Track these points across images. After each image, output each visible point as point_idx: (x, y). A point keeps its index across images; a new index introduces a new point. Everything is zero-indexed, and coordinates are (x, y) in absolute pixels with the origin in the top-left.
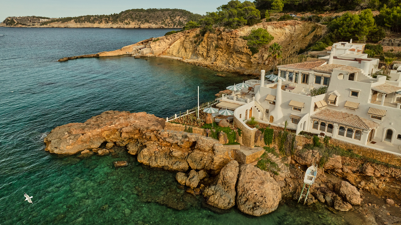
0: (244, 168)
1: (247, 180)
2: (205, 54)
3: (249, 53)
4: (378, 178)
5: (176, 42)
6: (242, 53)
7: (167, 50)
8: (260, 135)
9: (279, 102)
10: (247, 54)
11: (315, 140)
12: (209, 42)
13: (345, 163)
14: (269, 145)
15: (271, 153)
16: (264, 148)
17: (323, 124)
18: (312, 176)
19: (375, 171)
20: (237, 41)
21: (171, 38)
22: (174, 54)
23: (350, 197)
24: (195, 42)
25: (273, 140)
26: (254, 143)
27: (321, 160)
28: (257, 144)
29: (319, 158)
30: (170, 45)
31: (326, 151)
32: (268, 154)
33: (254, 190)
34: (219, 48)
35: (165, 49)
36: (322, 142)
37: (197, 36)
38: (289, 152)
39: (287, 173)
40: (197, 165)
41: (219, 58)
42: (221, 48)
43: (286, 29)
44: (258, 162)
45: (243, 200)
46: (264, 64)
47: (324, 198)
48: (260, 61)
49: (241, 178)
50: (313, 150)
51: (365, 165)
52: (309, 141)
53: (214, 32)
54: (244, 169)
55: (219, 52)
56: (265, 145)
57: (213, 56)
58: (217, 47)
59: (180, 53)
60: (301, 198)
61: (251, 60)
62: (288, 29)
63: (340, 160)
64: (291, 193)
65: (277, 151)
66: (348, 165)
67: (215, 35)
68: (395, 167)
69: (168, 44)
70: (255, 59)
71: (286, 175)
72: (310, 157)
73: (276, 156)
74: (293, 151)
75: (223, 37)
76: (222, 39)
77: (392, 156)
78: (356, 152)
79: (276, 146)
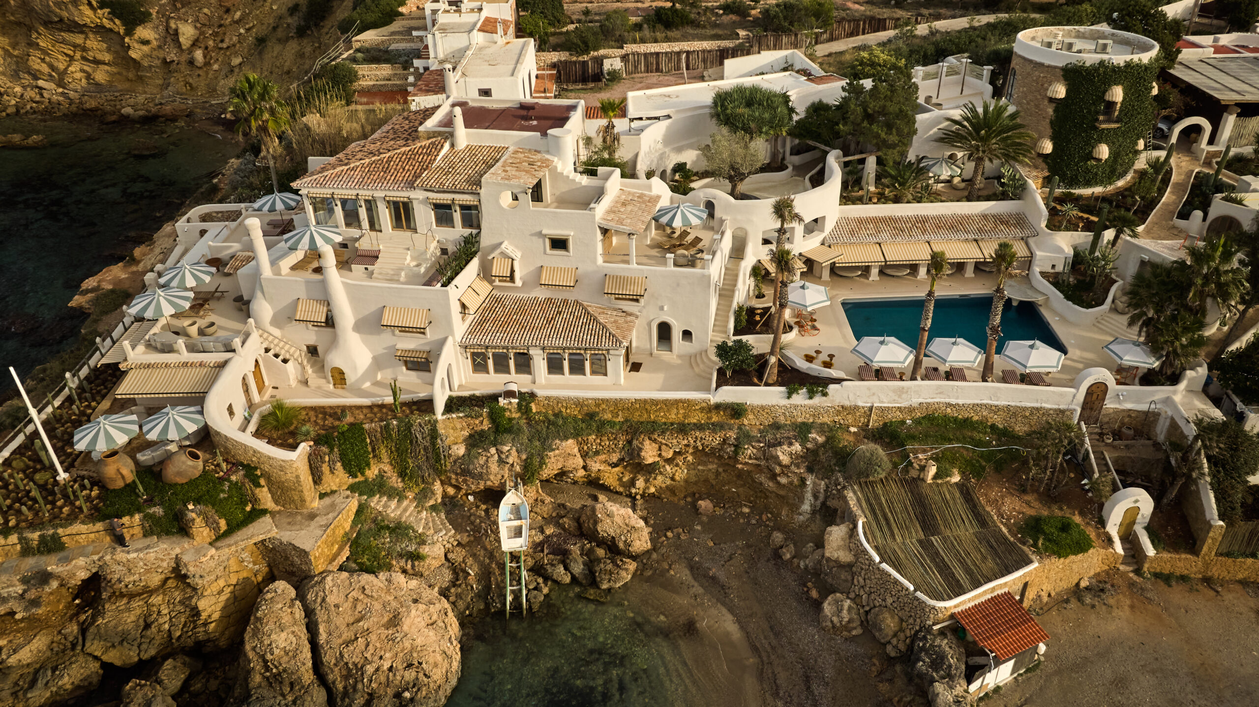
0: (316, 595)
1: (347, 635)
3: (108, 24)
4: (669, 461)
6: (77, 28)
8: (327, 458)
9: (346, 315)
10: (102, 30)
11: (496, 417)
13: (587, 453)
14: (363, 474)
15: (378, 496)
16: (352, 488)
17: (500, 357)
18: (517, 523)
19: (660, 449)
23: (625, 541)
25: (371, 456)
26: (313, 489)
27: (527, 466)
28: (324, 488)
29: (519, 461)
31: (533, 437)
32: (372, 504)
33: (381, 658)
36: (514, 415)
38: (431, 471)
39: (446, 538)
40: (135, 648)
44: (350, 547)
46: (190, 62)
47: (566, 568)
48: (171, 55)
49: (323, 637)
50: (499, 447)
51: (635, 442)
52: (477, 422)
54: (319, 600)
56: (351, 481)
60: (509, 598)
63: (576, 450)
64: (478, 595)
65: (395, 481)
66: (597, 453)
68: (701, 428)
71: (445, 543)
72: (494, 467)
73: (396, 500)
74: (441, 465)
77: (688, 404)
78: (608, 416)
79: (387, 468)
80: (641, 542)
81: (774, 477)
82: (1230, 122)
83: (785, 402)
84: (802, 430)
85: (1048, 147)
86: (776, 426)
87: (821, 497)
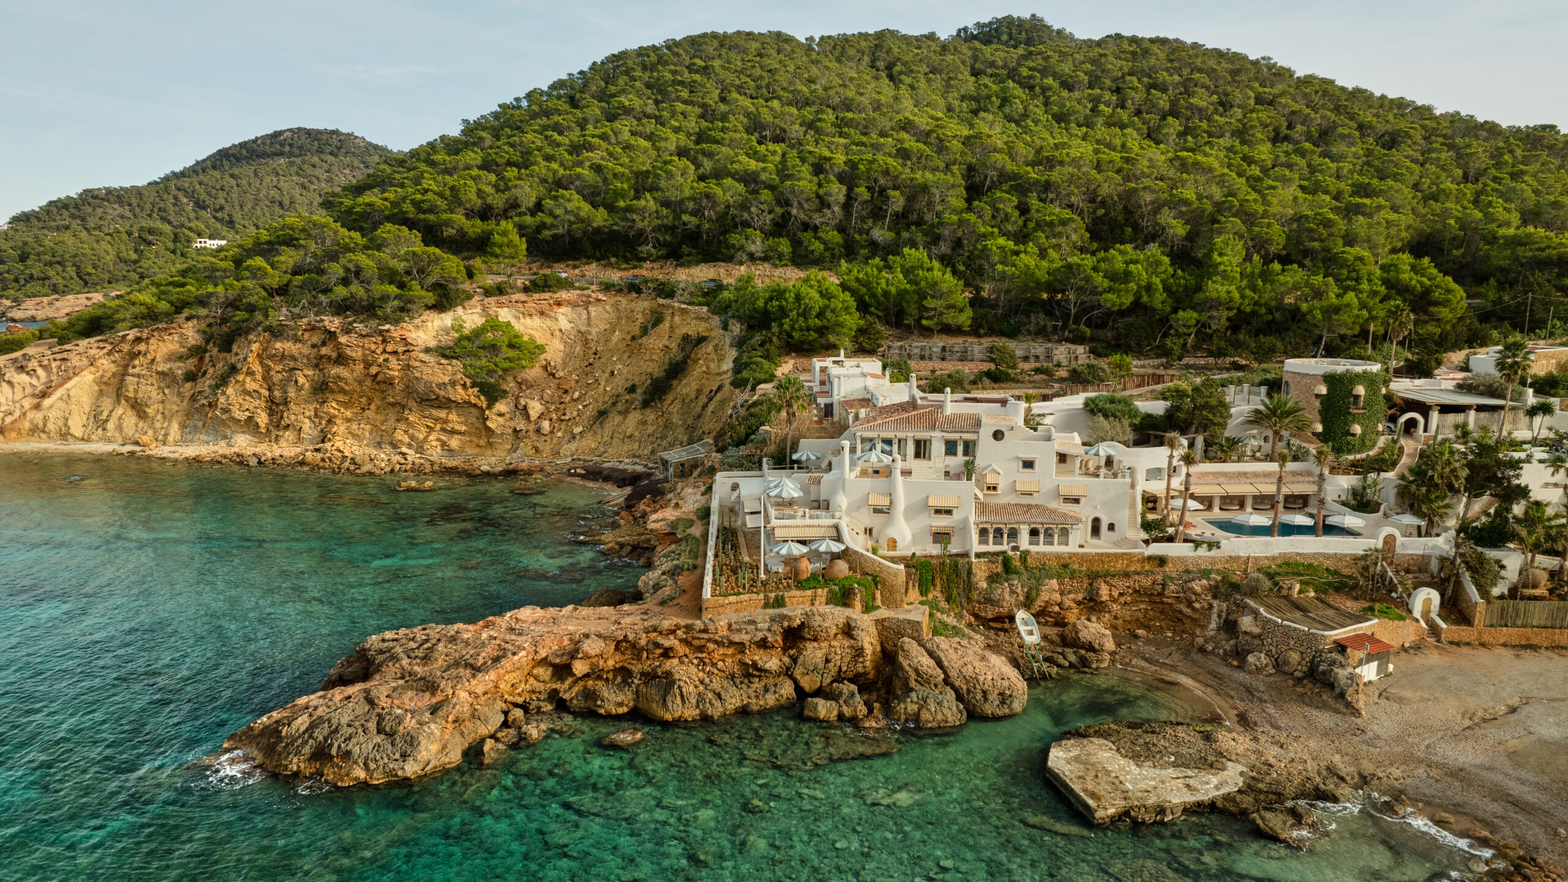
0: (931, 646)
1: (960, 663)
2: (263, 419)
3: (473, 400)
4: (1115, 601)
5: (76, 379)
6: (447, 404)
7: (30, 416)
8: (912, 577)
9: (901, 504)
10: (469, 403)
11: (1007, 563)
12: (272, 373)
13: (1063, 592)
14: (927, 594)
15: (938, 610)
16: (922, 604)
17: (998, 532)
18: (1030, 628)
19: (1110, 591)
20: (417, 364)
21: (46, 368)
22: (77, 430)
24: (191, 377)
25: (932, 585)
26: (904, 598)
27: (1027, 596)
28: (908, 599)
29: (1023, 593)
30: (44, 395)
31: (1030, 577)
32: (935, 614)
34: (333, 392)
35: (17, 414)
36: (1017, 564)
37: (198, 352)
38: (965, 599)
40: (819, 677)
41: (340, 428)
42: (343, 391)
43: (561, 318)
45: (979, 696)
46: (538, 431)
48: (521, 425)
49: (946, 663)
50: (1009, 582)
51: (1094, 585)
52: (994, 567)
53: (295, 335)
54: (935, 648)
55: (332, 407)
56: (923, 598)
57: (307, 425)
58: (322, 389)
59: (110, 425)
60: (1036, 669)
61: (489, 424)
62: (564, 318)
63: (1056, 588)
65: (943, 604)
66: (1070, 592)
67: (299, 345)
68: (1138, 574)
69: (29, 390)
70: (501, 419)
72: (1007, 597)
73: (947, 614)
74: (972, 594)
75: (348, 352)
76: (341, 359)
77: (1129, 556)
78: (1076, 566)
79: (939, 595)
80: (1110, 645)
81: (1190, 604)
82: (1435, 416)
83: (1193, 554)
84: (1205, 574)
85: (1319, 428)
86: (1188, 572)
87: (1224, 615)
